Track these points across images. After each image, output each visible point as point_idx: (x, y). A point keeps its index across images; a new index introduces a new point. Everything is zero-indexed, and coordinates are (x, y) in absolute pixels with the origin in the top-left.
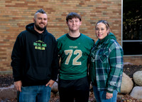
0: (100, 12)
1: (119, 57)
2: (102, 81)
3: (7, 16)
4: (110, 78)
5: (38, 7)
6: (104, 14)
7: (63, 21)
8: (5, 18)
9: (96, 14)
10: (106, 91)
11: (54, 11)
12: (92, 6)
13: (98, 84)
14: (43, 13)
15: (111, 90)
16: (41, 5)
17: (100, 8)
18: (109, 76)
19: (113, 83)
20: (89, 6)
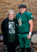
0: (33, 4)
5: (3, 2)
6: (35, 5)
7: (15, 9)
9: (31, 5)
11: (10, 4)
12: (29, 2)
16: (4, 1)
17: (33, 3)
20: (27, 2)
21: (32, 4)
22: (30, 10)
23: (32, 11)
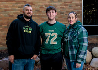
0: (67, 5)
1: (85, 37)
2: (73, 55)
4: (79, 53)
6: (70, 7)
7: (41, 12)
10: (76, 62)
11: (34, 5)
12: (61, 1)
13: (70, 57)
14: (29, 6)
15: (80, 61)
16: (25, 1)
17: (67, 3)
18: (78, 51)
19: (81, 56)
20: (59, 1)
21: (65, 4)
22: (63, 13)
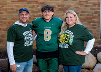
3: (12, 9)
8: (11, 10)
22: (78, 13)
23: (81, 15)
